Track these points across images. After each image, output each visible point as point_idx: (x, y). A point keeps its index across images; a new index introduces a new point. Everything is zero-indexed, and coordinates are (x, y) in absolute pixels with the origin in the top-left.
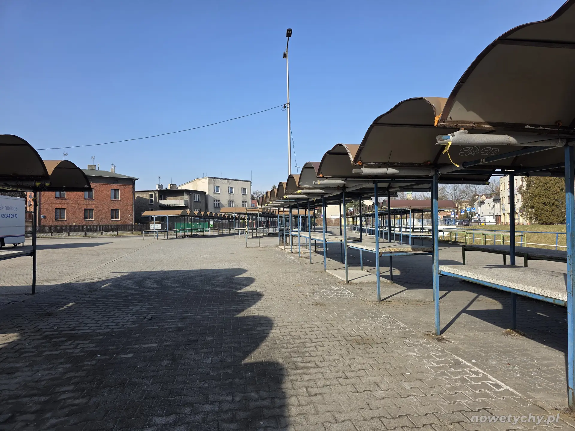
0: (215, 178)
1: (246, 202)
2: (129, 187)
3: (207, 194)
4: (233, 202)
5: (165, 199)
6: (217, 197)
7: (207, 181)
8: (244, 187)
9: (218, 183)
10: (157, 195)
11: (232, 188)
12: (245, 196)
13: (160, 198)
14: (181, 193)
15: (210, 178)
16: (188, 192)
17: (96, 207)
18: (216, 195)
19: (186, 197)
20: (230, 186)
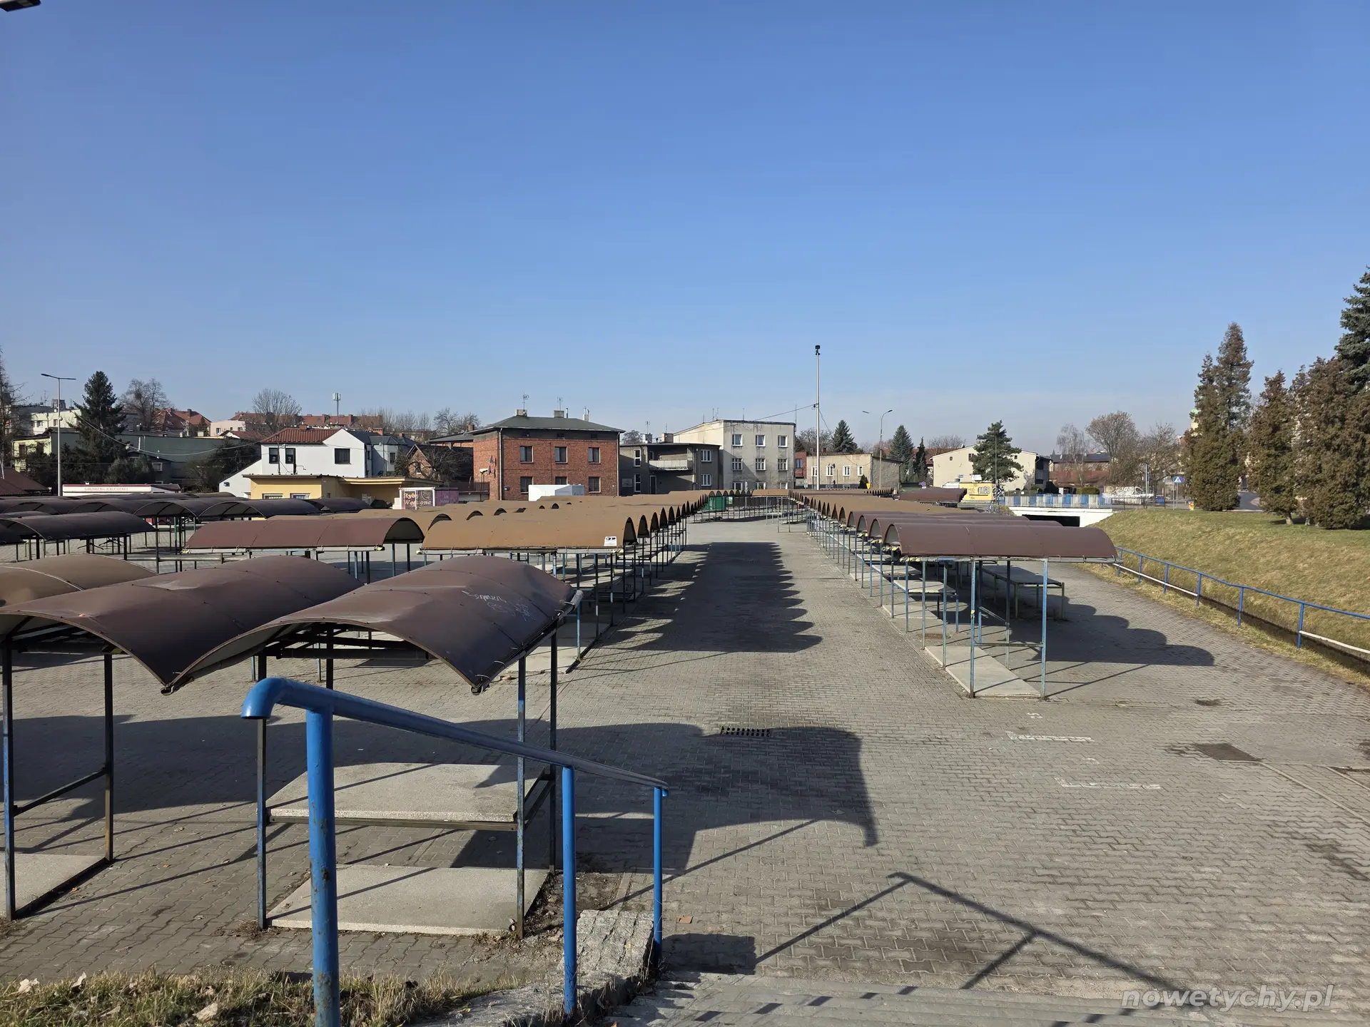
0: (734, 421)
1: (785, 460)
2: (612, 444)
3: (721, 448)
4: (763, 460)
5: (657, 459)
6: (736, 453)
7: (719, 427)
8: (783, 435)
9: (739, 429)
10: (646, 453)
11: (761, 437)
12: (783, 450)
13: (650, 458)
14: (682, 449)
15: (725, 421)
16: (693, 447)
17: (570, 474)
18: (737, 450)
19: (690, 455)
20: (759, 433)
